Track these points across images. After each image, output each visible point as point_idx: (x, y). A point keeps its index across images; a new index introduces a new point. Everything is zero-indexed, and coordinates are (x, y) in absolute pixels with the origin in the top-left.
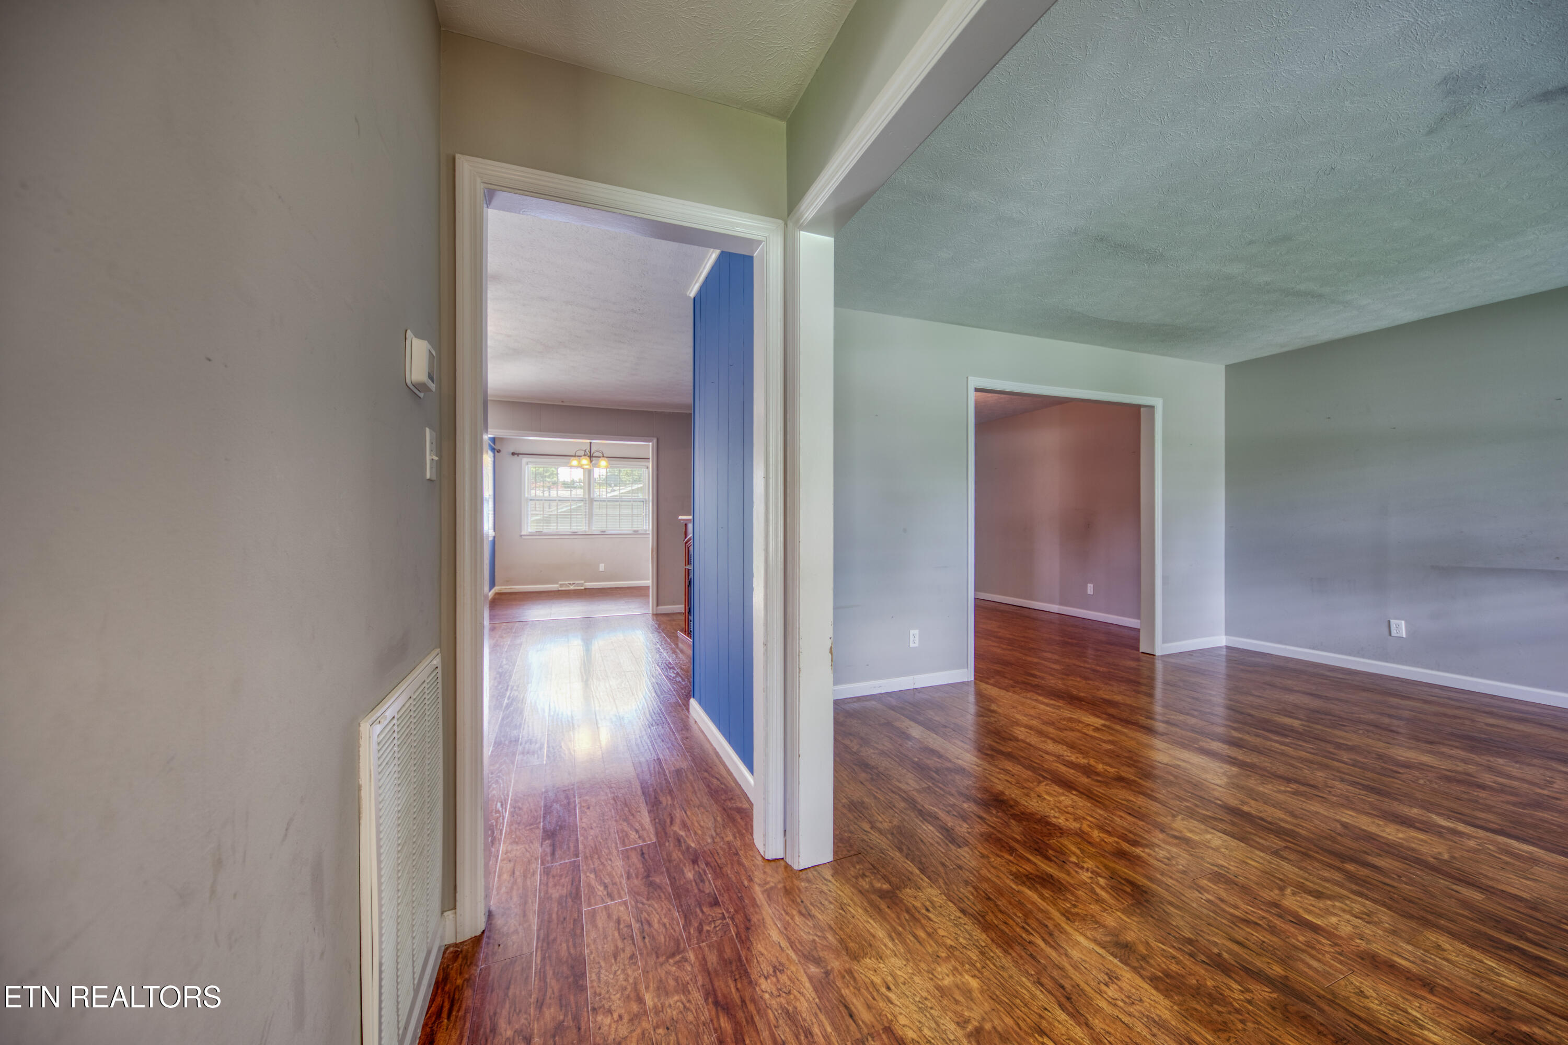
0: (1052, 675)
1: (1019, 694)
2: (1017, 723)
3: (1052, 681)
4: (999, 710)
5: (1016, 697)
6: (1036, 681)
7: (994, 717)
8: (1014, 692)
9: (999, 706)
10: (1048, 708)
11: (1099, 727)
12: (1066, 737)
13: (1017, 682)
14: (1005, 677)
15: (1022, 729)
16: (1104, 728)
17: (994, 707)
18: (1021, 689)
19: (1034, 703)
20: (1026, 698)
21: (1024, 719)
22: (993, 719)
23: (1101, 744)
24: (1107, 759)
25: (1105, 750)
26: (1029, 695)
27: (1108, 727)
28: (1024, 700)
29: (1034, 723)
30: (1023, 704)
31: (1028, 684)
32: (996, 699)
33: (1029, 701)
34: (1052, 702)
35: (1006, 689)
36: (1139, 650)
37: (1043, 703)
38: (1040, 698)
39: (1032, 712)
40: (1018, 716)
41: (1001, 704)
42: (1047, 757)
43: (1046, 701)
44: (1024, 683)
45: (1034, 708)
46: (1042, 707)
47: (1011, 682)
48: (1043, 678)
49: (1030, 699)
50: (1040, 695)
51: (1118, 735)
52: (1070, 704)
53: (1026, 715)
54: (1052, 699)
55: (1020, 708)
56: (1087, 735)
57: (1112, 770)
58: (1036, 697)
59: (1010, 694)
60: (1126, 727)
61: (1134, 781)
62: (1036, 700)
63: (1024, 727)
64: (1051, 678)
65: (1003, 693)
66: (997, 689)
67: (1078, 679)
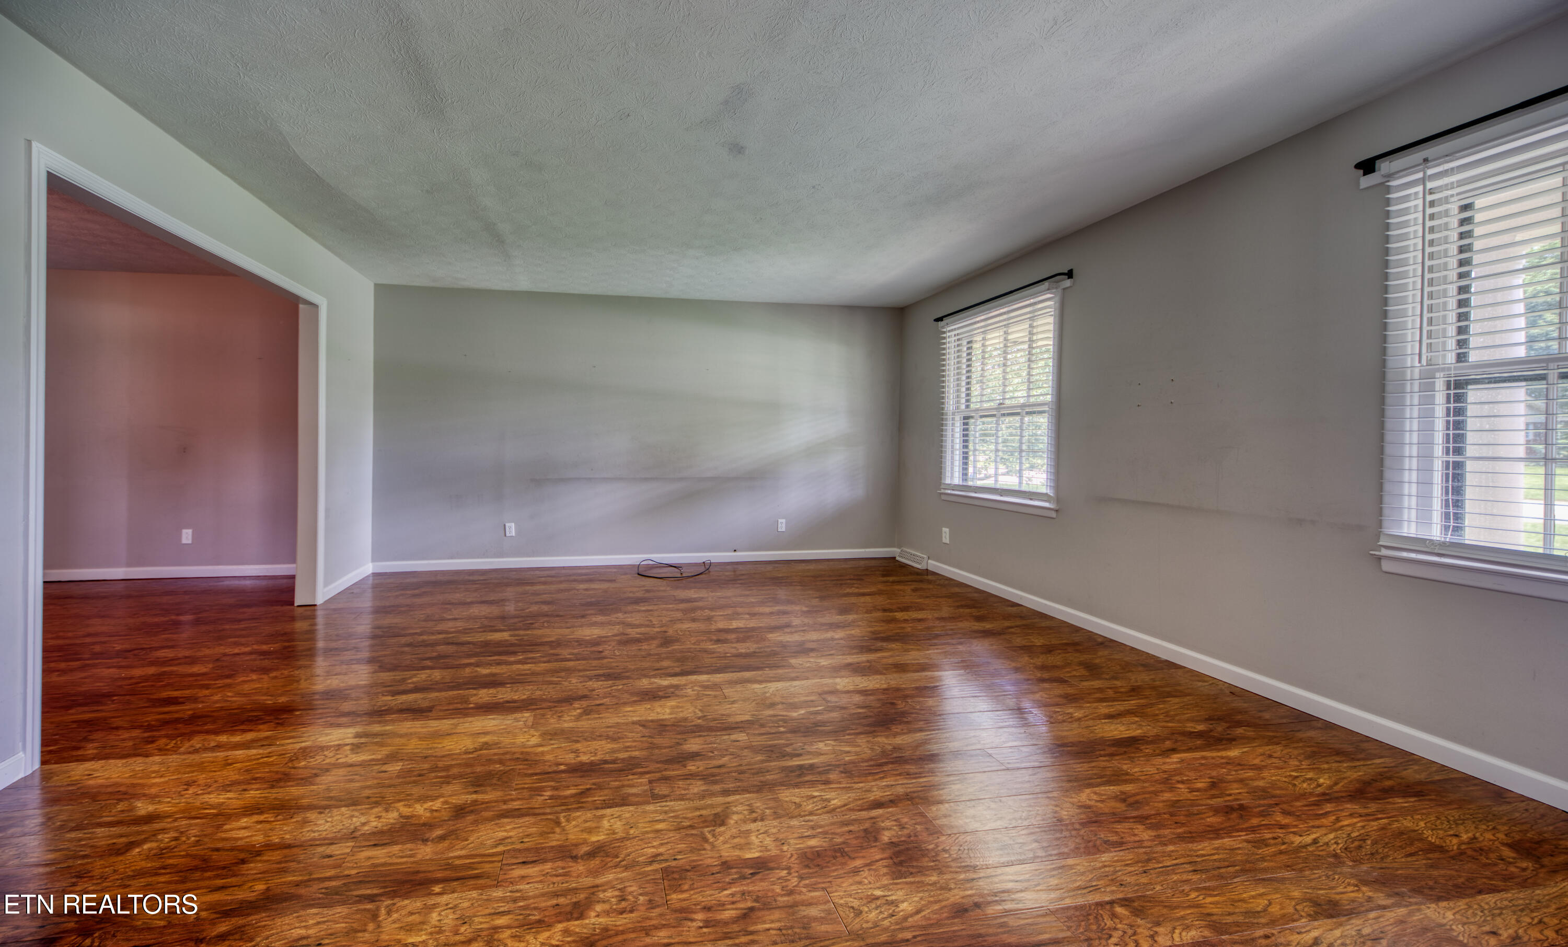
0: (207, 687)
1: (175, 750)
2: (223, 816)
3: (216, 698)
4: (164, 808)
5: (174, 759)
6: (187, 710)
7: (163, 830)
8: (162, 751)
9: (152, 798)
10: (254, 751)
11: (356, 741)
12: (328, 790)
13: (149, 728)
14: (117, 728)
15: (244, 821)
16: (363, 740)
17: (143, 808)
18: (170, 737)
19: (221, 754)
20: (196, 751)
21: (229, 799)
22: (166, 837)
23: (384, 768)
24: (416, 791)
25: (398, 777)
26: (197, 742)
27: (366, 735)
28: (196, 758)
29: (254, 794)
30: (201, 767)
31: (177, 721)
32: (134, 785)
33: (208, 756)
34: (250, 736)
35: (135, 753)
36: (292, 603)
37: (237, 746)
38: (223, 738)
39: (231, 774)
40: (214, 798)
41: (153, 791)
42: (335, 850)
43: (237, 738)
44: (166, 723)
45: (227, 764)
46: (240, 753)
47: (136, 733)
48: (195, 699)
49: (206, 749)
50: (216, 732)
51: (389, 741)
52: (282, 724)
53: (226, 788)
54: (244, 731)
55: (202, 778)
56: (351, 765)
57: (437, 804)
58: (214, 740)
59: (157, 759)
60: (386, 723)
61: (475, 802)
62: (219, 747)
63: (245, 815)
64: (207, 692)
65: (138, 764)
66: (120, 762)
67: (254, 677)
